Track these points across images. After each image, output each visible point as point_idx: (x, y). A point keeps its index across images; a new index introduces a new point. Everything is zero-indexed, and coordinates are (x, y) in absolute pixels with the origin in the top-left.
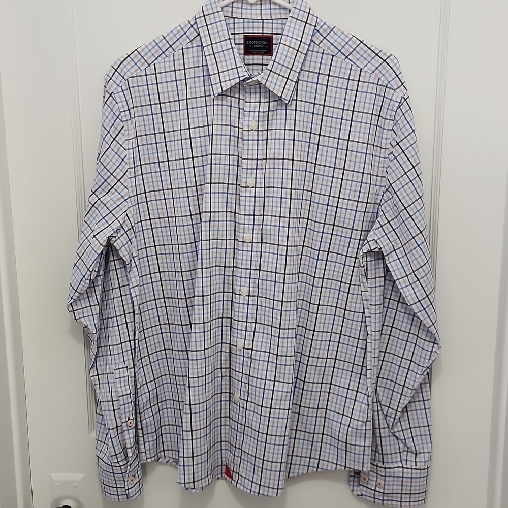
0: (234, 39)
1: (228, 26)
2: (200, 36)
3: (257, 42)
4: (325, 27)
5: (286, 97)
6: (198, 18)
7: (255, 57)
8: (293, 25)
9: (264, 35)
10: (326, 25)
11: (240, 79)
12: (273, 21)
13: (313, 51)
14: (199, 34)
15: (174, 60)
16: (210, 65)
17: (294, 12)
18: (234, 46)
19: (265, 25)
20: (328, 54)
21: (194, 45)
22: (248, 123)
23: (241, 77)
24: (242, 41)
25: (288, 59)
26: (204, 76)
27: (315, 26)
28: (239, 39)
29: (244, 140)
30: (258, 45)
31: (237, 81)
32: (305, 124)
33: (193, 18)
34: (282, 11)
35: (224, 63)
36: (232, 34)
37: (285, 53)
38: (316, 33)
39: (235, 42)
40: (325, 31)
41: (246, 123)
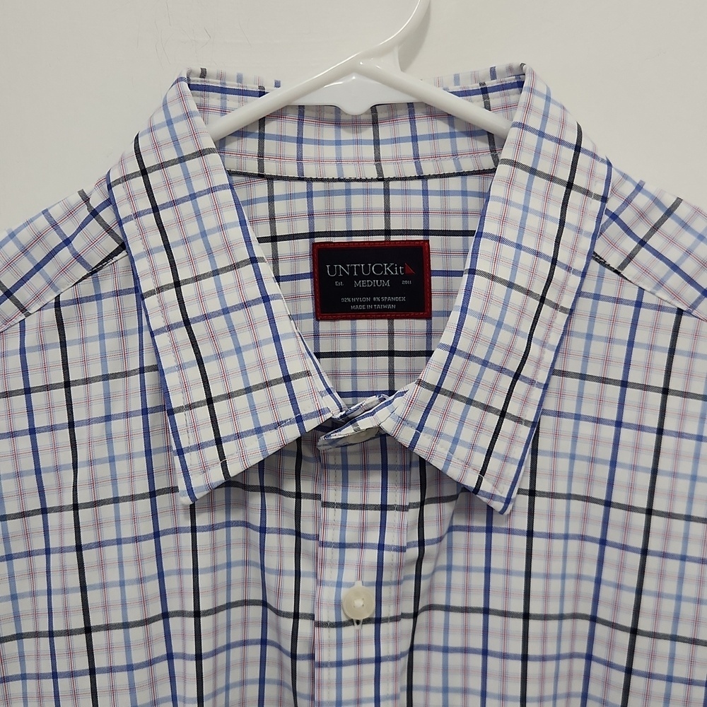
0: (275, 260)
1: (244, 209)
2: (129, 253)
3: (366, 270)
4: (641, 201)
5: (495, 486)
6: (118, 182)
7: (362, 325)
8: (518, 197)
9: (393, 238)
10: (647, 193)
11: (302, 428)
12: (425, 185)
13: (597, 297)
14: (123, 246)
15: (23, 351)
16: (171, 370)
17: (519, 145)
18: (272, 288)
19: (396, 202)
20: (659, 308)
21: (107, 286)
22: (338, 594)
23: (310, 416)
24: (305, 267)
25: (505, 337)
26: (145, 411)
27: (604, 199)
28: (295, 257)
29: (320, 665)
30: (372, 277)
31: (292, 432)
32: (570, 585)
33: (99, 184)
34: (463, 143)
35: (232, 362)
36: (261, 240)
37: (494, 312)
38: (607, 224)
39: (276, 269)
40: (642, 215)
41: (328, 594)
